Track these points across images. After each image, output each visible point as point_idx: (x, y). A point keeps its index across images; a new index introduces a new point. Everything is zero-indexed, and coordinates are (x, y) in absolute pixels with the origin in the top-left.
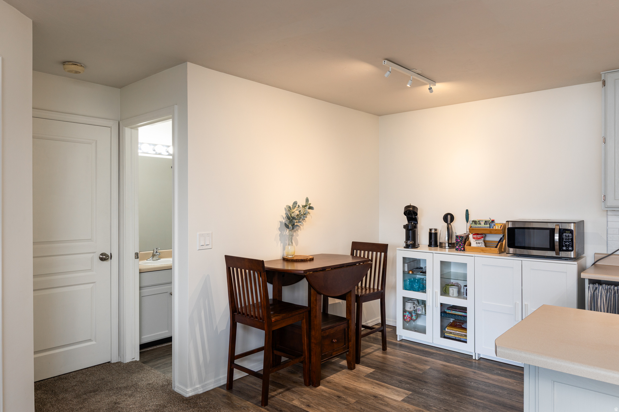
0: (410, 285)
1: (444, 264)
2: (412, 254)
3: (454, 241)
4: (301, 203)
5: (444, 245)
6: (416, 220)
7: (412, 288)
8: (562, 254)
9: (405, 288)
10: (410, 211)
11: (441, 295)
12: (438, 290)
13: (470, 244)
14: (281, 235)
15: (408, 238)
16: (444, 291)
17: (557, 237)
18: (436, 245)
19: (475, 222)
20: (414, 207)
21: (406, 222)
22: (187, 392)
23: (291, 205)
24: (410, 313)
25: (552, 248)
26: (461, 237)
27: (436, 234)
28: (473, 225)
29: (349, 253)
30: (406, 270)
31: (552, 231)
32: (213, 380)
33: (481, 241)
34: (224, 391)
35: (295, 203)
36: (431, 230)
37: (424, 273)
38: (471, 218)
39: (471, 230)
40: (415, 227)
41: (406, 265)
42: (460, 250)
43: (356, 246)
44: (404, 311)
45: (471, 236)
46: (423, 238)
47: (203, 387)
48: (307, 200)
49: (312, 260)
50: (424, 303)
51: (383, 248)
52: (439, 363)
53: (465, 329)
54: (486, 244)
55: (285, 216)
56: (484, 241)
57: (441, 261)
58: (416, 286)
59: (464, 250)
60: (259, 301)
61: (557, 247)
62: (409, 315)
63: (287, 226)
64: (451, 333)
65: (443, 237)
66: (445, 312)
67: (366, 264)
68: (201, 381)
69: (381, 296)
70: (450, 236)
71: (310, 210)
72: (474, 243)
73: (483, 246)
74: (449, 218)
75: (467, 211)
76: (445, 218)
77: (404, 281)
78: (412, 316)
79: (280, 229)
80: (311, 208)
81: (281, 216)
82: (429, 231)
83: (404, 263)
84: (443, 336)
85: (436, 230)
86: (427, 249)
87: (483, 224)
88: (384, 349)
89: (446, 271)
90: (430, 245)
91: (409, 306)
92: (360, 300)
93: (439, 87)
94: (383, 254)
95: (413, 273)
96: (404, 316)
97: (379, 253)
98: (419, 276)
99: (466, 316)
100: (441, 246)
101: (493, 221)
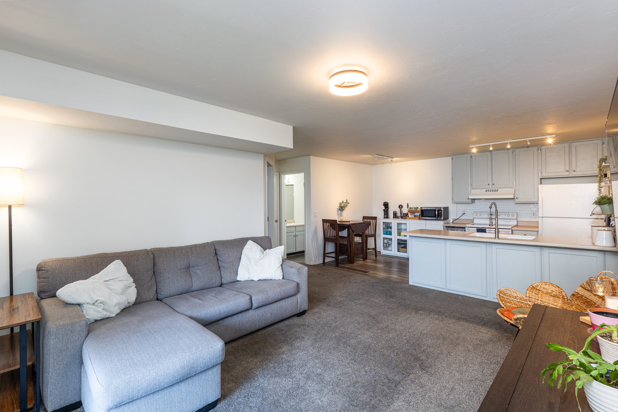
0: (386, 233)
1: (399, 224)
2: (386, 220)
3: (402, 216)
4: (345, 201)
5: (399, 217)
6: (388, 208)
7: (387, 234)
8: (439, 218)
9: (384, 234)
10: (385, 204)
11: (398, 236)
12: (396, 234)
13: (409, 217)
14: (338, 213)
15: (385, 215)
16: (399, 234)
17: (437, 213)
18: (396, 217)
19: (410, 208)
20: (387, 203)
21: (384, 208)
22: (311, 264)
23: (341, 202)
24: (386, 244)
25: (435, 217)
26: (405, 214)
27: (396, 213)
28: (410, 209)
29: (362, 220)
30: (384, 227)
31: (435, 210)
32: (318, 261)
33: (413, 215)
34: (322, 264)
35: (343, 201)
36: (394, 211)
37: (391, 228)
38: (409, 207)
39: (409, 211)
40: (387, 210)
41: (384, 225)
42: (405, 219)
43: (364, 218)
44: (384, 243)
45: (409, 213)
46: (391, 215)
47: (315, 263)
48: (347, 200)
49: (349, 222)
50: (391, 239)
51: (375, 218)
52: (397, 260)
53: (407, 248)
54: (415, 216)
55: (339, 206)
56: (414, 215)
57: (397, 223)
58: (388, 233)
59: (406, 219)
60: (335, 235)
61: (437, 215)
62: (386, 245)
63: (340, 210)
64: (401, 250)
65: (399, 214)
66: (399, 243)
67: (369, 224)
68: (315, 261)
69: (374, 236)
70: (401, 214)
71: (348, 204)
72: (410, 216)
73: (413, 217)
74: (401, 207)
75: (408, 204)
76: (399, 207)
77: (384, 231)
78: (387, 245)
79: (337, 211)
80: (348, 203)
81: (337, 206)
82: (393, 212)
83: (383, 224)
84: (398, 251)
85: (396, 211)
86: (393, 219)
87: (413, 209)
88: (376, 256)
89: (400, 227)
90: (393, 218)
91: (386, 241)
92: (367, 236)
93: (395, 159)
94: (375, 220)
95: (387, 228)
96: (384, 245)
97: (373, 220)
98: (389, 230)
99: (406, 244)
100: (398, 218)
101: (417, 208)
